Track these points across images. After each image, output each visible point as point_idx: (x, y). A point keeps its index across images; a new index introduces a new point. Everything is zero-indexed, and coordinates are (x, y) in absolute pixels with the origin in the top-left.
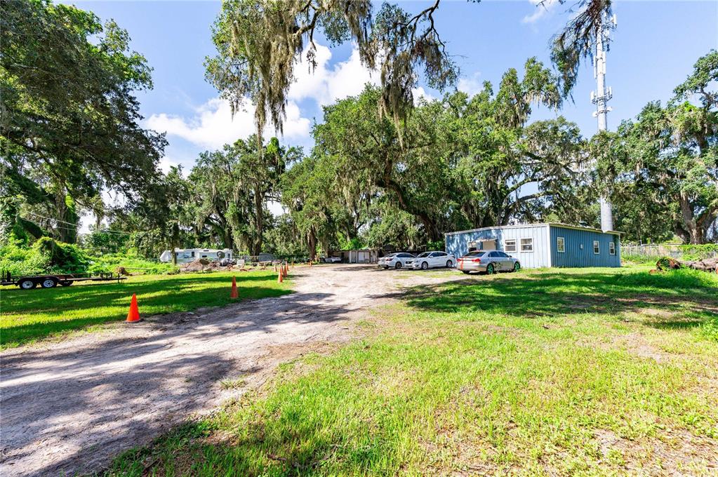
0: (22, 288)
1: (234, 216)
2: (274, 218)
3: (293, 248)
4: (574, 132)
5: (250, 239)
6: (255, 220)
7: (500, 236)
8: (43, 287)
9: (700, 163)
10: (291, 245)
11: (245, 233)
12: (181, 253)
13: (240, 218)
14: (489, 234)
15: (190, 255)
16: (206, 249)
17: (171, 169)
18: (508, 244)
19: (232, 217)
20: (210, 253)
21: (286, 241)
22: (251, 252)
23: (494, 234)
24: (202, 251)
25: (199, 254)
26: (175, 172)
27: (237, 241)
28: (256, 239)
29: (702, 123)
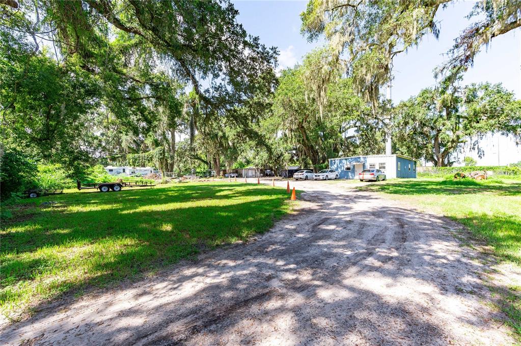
0: (101, 191)
4: (390, 101)
7: (366, 161)
8: (114, 191)
9: (448, 123)
14: (359, 160)
15: (122, 171)
18: (371, 165)
20: (137, 170)
23: (362, 159)
24: (130, 168)
25: (128, 170)
29: (451, 102)
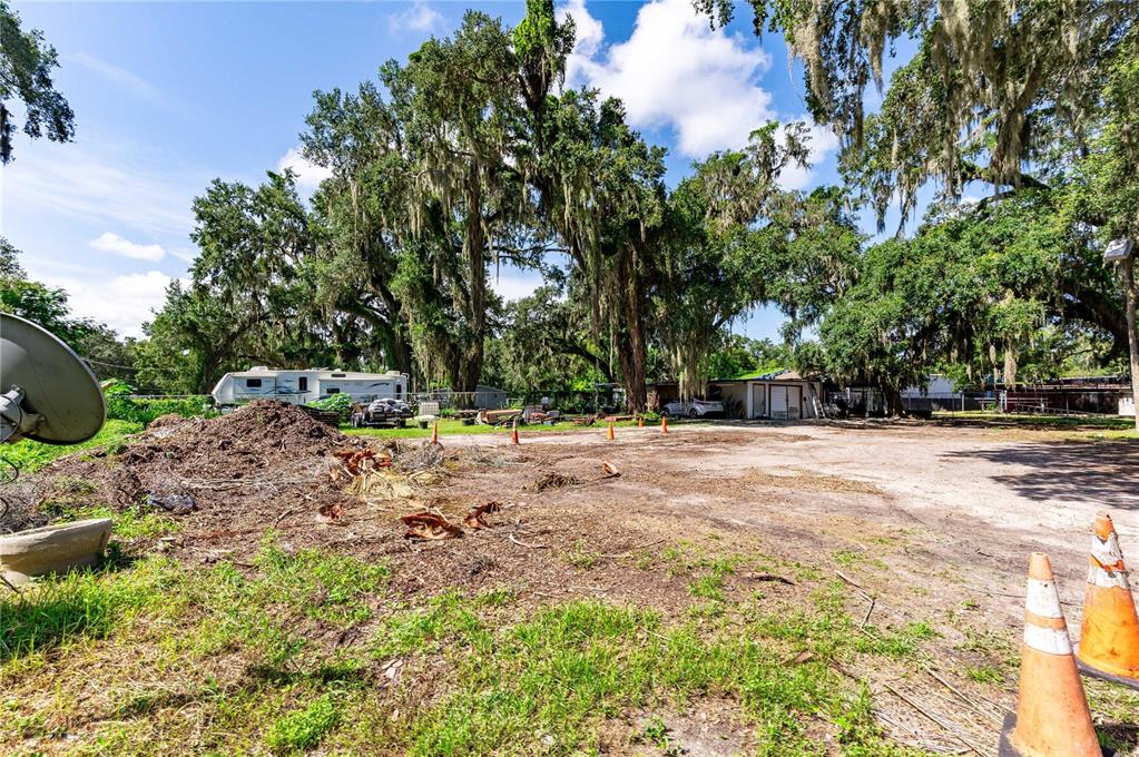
1: (412, 287)
2: (504, 306)
3: (537, 375)
5: (453, 347)
6: (467, 298)
10: (533, 369)
11: (440, 329)
12: (268, 379)
13: (428, 293)
15: (295, 386)
16: (338, 371)
17: (270, 180)
19: (407, 289)
20: (347, 383)
21: (525, 360)
22: (455, 381)
24: (326, 374)
25: (317, 385)
26: (280, 185)
27: (420, 350)
28: (469, 347)
